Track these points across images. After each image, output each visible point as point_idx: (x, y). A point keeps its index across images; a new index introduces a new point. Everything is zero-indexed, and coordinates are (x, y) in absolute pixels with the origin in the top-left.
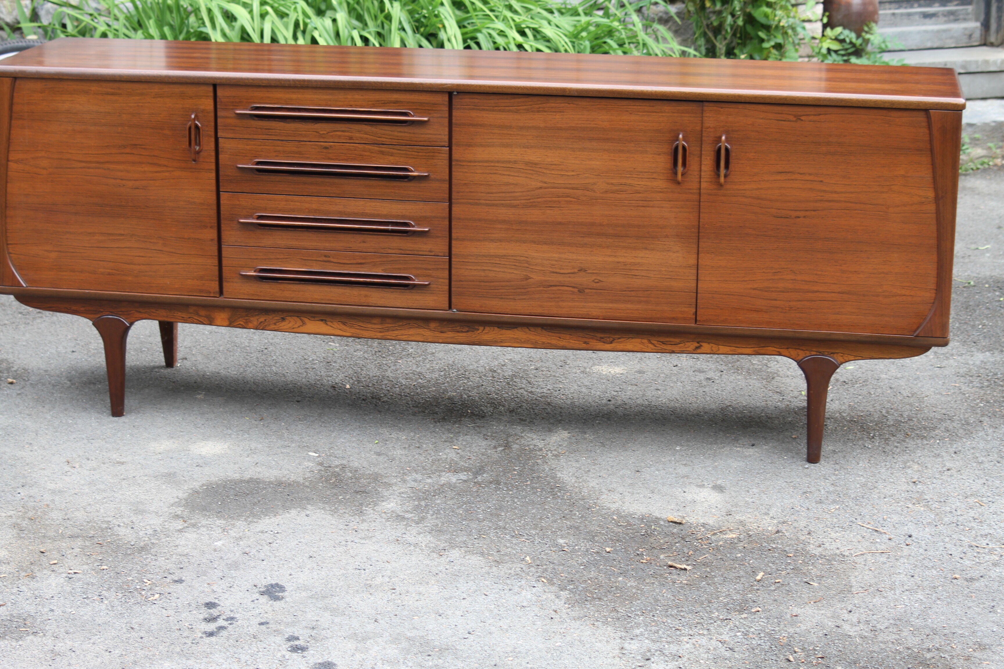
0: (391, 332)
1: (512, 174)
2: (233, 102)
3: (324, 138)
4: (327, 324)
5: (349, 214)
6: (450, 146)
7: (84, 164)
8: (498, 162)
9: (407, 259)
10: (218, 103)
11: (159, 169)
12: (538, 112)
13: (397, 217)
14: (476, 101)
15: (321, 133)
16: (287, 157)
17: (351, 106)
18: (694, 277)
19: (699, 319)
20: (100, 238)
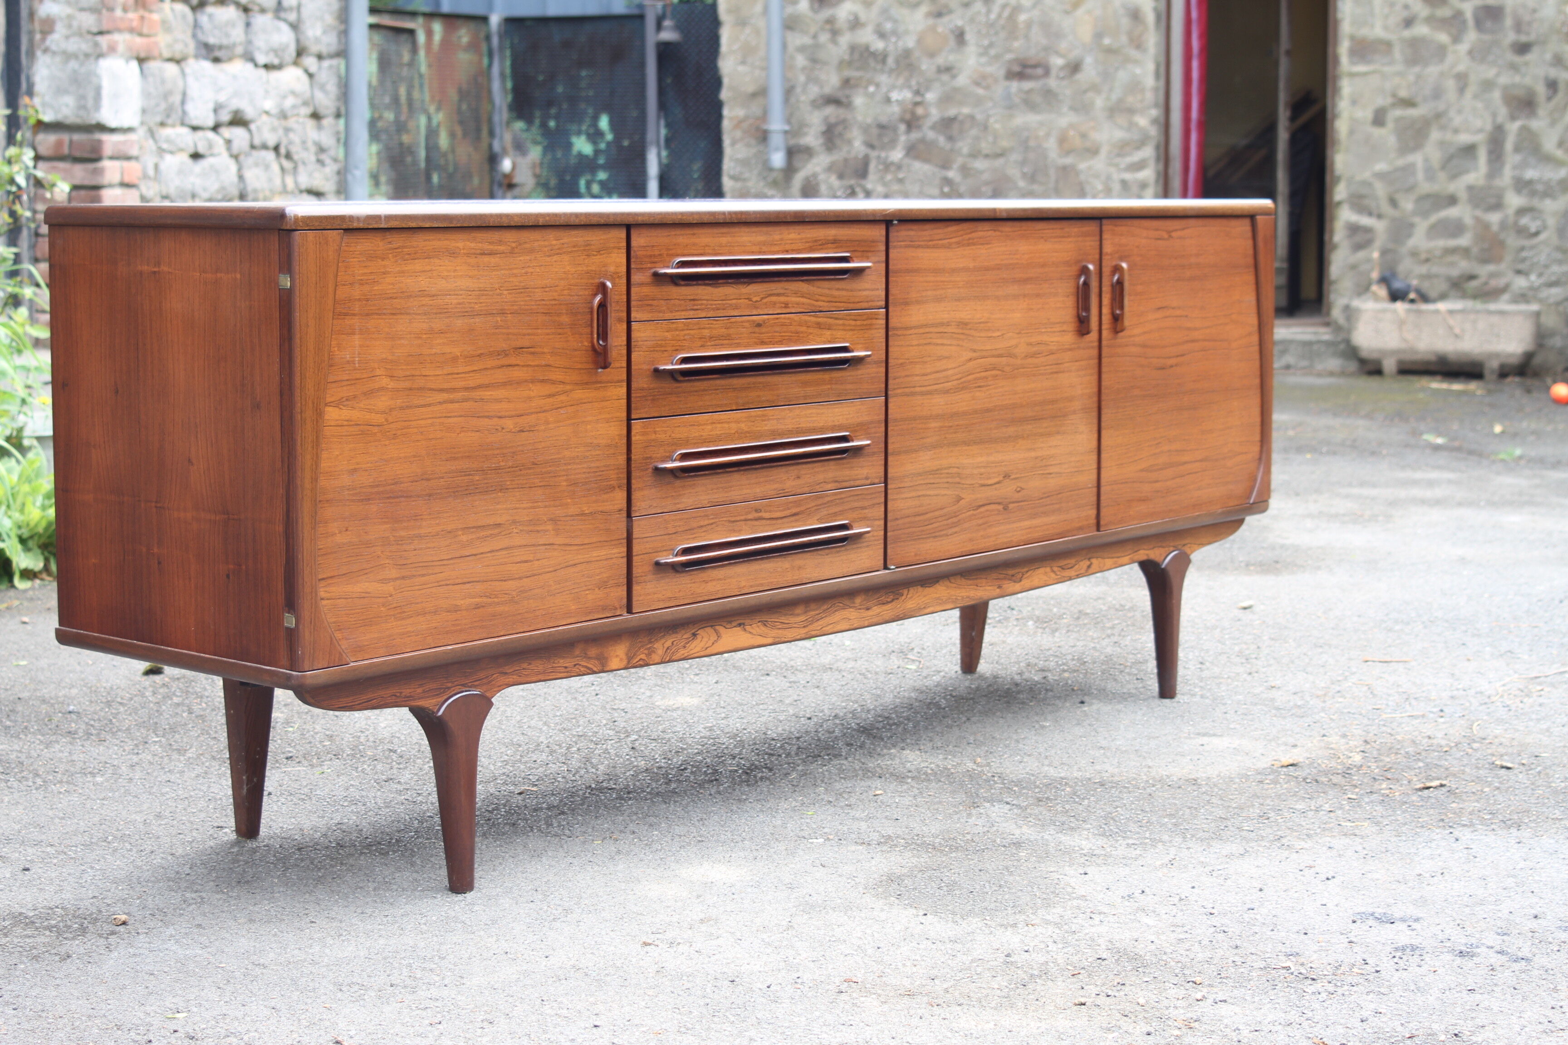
0: (816, 624)
1: (945, 342)
2: (651, 256)
3: (756, 308)
4: (745, 630)
5: (782, 435)
6: (887, 307)
7: (445, 396)
8: (933, 325)
9: (843, 496)
10: (632, 260)
11: (553, 389)
12: (969, 245)
13: (833, 429)
14: (912, 233)
15: (754, 299)
16: (716, 347)
17: (787, 252)
18: (1095, 466)
19: (1102, 523)
20: (464, 538)
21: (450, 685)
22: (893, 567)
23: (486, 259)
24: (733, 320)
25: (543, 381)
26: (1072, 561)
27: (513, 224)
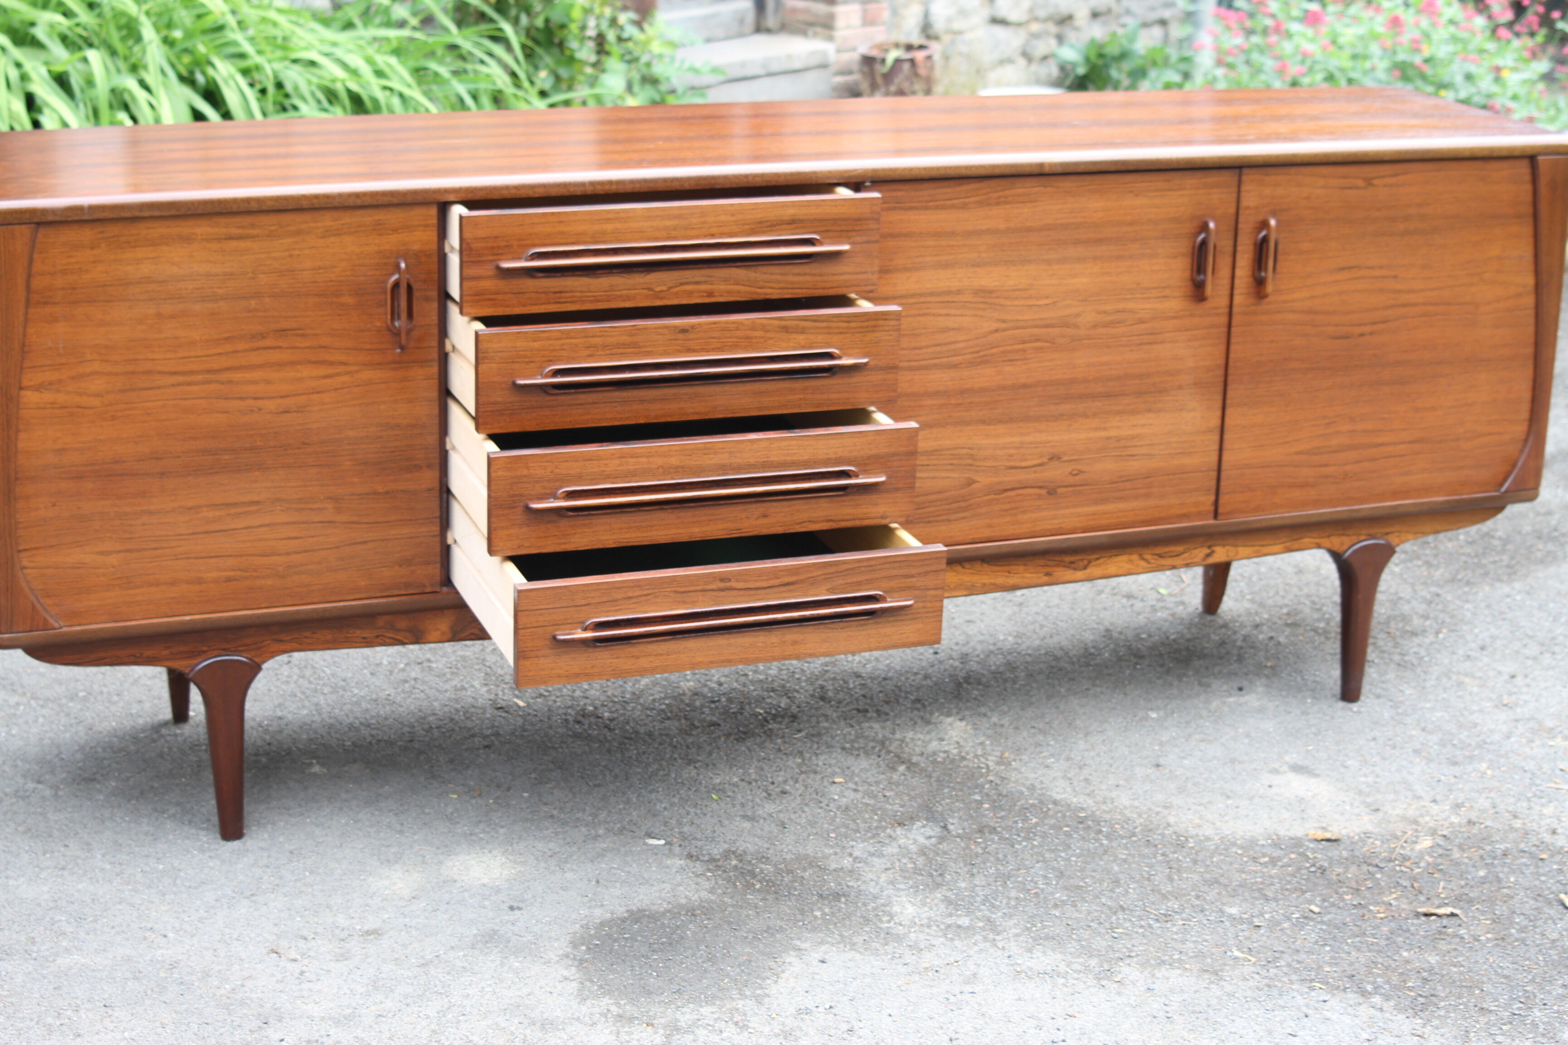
1: (953, 312)
7: (181, 379)
8: (932, 294)
11: (330, 370)
12: (998, 204)
18: (1216, 447)
19: (1221, 510)
20: (211, 514)
21: (205, 649)
23: (234, 244)
25: (316, 362)
26: (1179, 549)
27: (264, 208)
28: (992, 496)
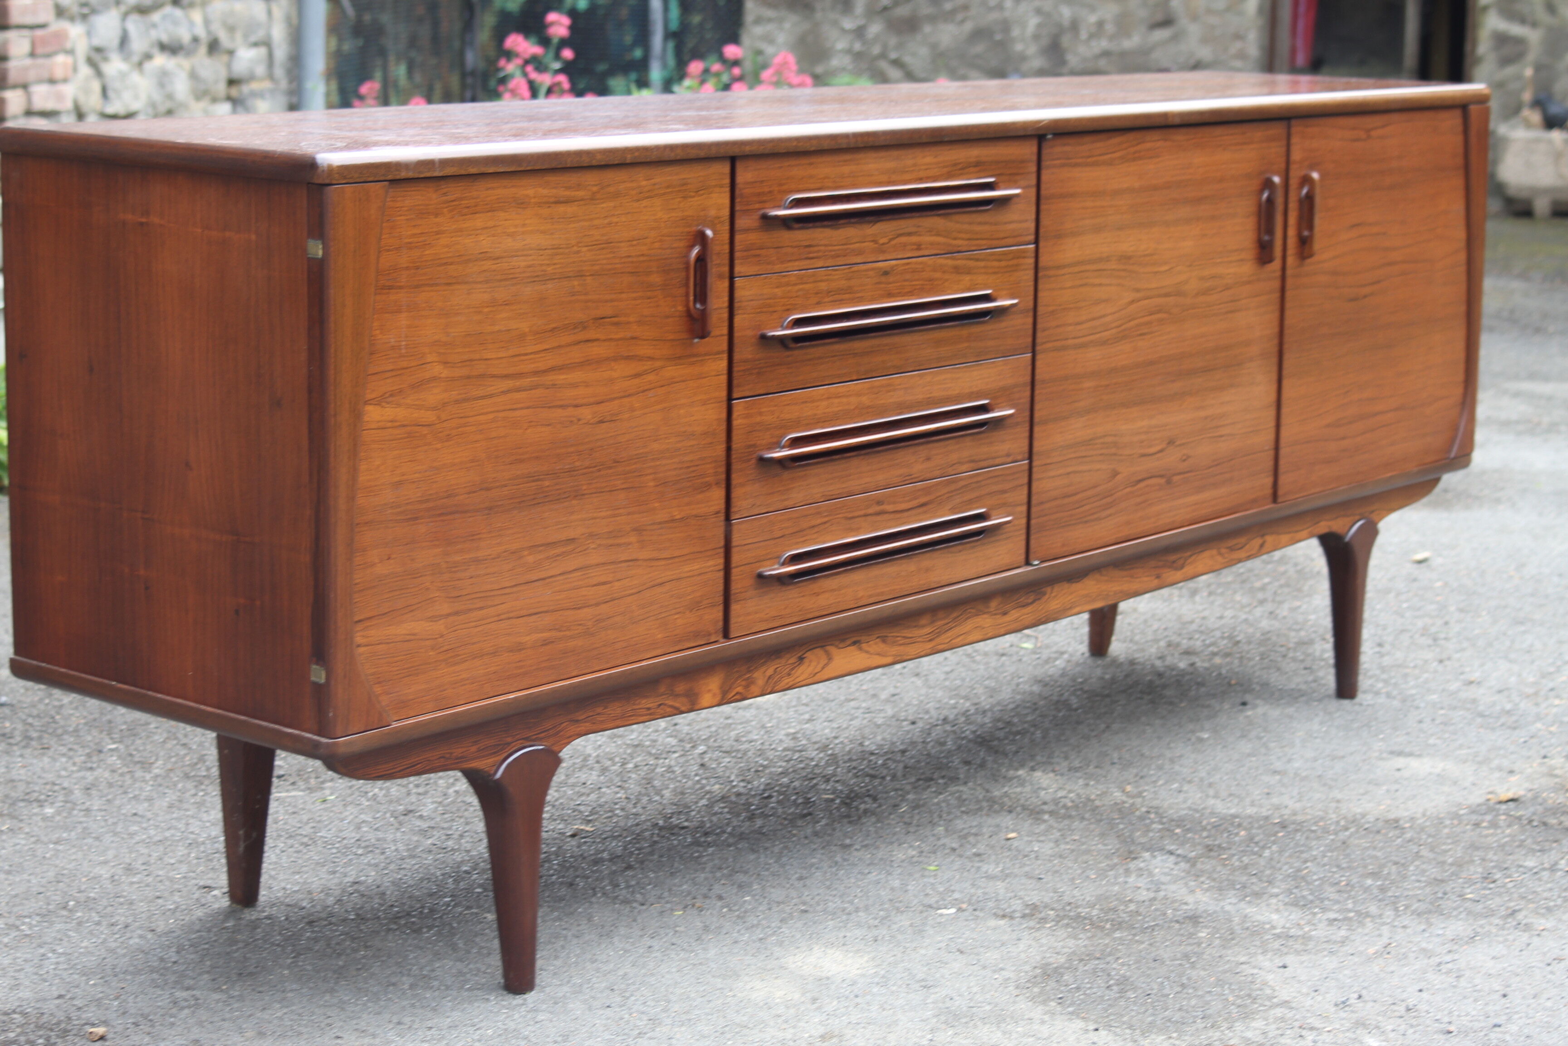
0: (943, 637)
1: (1104, 281)
2: (759, 194)
3: (883, 252)
4: (861, 648)
6: (1036, 242)
7: (510, 383)
8: (1090, 262)
9: (980, 479)
10: (737, 200)
11: (639, 367)
13: (972, 396)
14: (1068, 149)
15: (882, 241)
16: (836, 303)
18: (1272, 424)
19: (1281, 492)
20: (531, 559)
21: (509, 740)
22: (1036, 562)
23: (562, 209)
24: (856, 268)
25: (628, 358)
26: (1242, 540)
27: (594, 163)
28: (1128, 490)
